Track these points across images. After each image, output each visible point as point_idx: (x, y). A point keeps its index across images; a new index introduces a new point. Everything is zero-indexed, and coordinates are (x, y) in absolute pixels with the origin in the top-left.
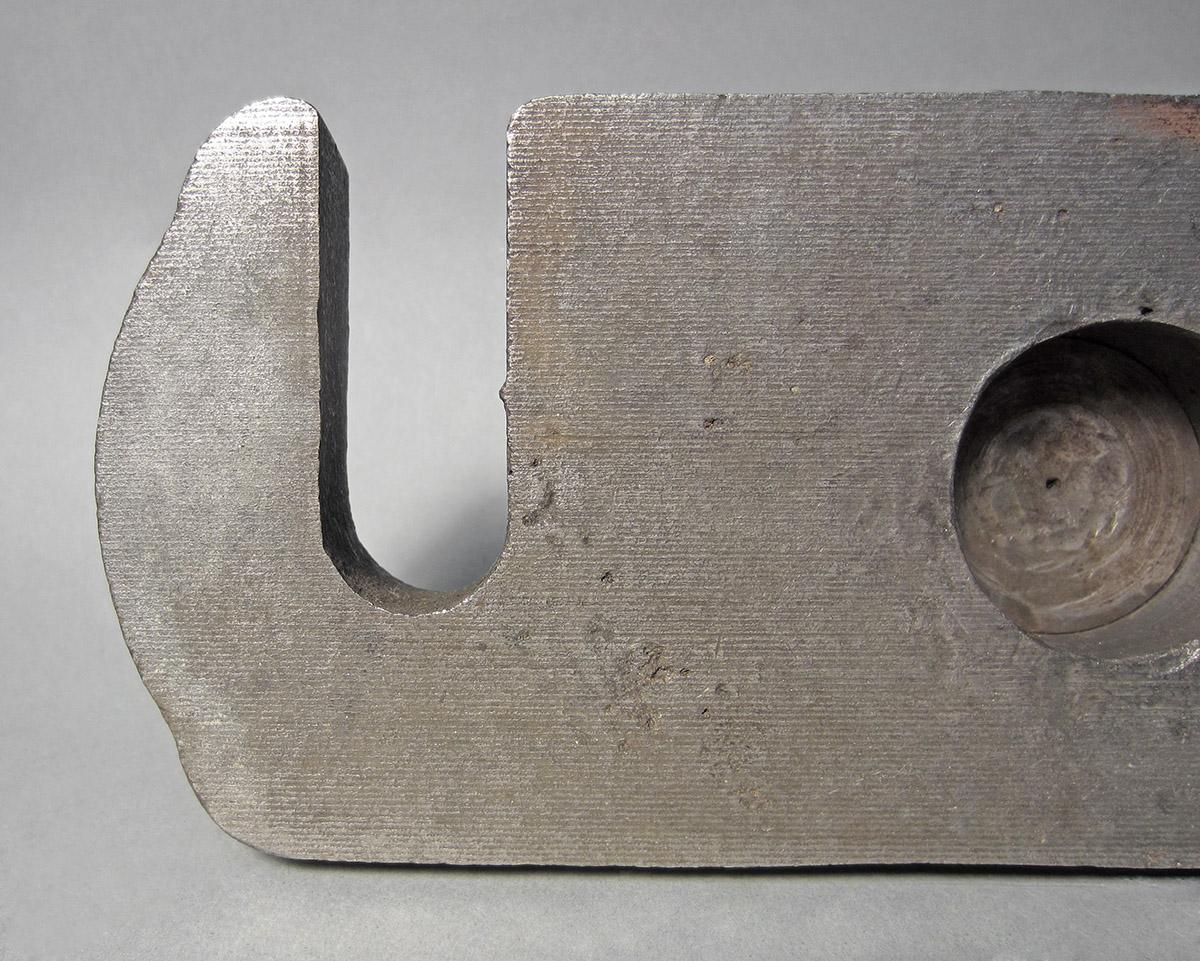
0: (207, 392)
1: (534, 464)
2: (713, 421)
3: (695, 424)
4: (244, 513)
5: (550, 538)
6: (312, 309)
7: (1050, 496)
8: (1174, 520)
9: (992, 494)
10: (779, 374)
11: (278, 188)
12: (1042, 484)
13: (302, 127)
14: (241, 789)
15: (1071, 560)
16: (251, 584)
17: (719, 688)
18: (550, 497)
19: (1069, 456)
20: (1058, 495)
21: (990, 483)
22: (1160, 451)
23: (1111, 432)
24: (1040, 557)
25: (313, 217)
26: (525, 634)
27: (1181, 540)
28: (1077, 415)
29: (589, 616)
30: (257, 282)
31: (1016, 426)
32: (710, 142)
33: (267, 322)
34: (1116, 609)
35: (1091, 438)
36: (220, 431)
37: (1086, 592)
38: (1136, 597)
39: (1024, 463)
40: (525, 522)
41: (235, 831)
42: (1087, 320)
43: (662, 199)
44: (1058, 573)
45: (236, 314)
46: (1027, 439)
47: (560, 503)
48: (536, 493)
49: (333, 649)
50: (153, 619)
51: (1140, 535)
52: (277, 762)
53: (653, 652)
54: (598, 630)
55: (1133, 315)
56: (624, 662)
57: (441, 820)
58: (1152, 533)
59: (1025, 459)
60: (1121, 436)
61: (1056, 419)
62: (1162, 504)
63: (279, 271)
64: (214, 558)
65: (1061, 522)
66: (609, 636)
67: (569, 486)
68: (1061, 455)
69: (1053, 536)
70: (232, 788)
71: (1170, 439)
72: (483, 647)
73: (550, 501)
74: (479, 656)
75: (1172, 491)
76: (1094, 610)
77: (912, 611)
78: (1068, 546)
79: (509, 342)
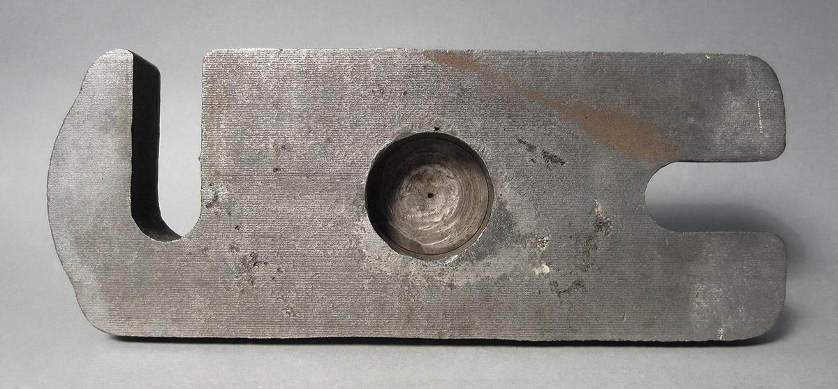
0: (90, 158)
1: (211, 185)
2: (277, 169)
3: (270, 170)
4: (102, 203)
5: (216, 213)
6: (129, 128)
7: (429, 200)
8: (477, 210)
9: (406, 199)
10: (301, 152)
11: (118, 82)
12: (426, 196)
13: (127, 60)
14: (99, 308)
15: (437, 225)
16: (104, 230)
17: (278, 270)
18: (216, 198)
19: (437, 184)
20: (432, 200)
21: (404, 195)
22: (471, 182)
23: (451, 175)
24: (424, 224)
25: (131, 93)
26: (206, 249)
27: (480, 217)
28: (438, 167)
29: (230, 242)
30: (109, 117)
31: (414, 173)
32: (276, 66)
33: (113, 131)
34: (454, 245)
35: (444, 177)
36: (94, 172)
37: (443, 238)
38: (462, 240)
39: (418, 187)
40: (207, 207)
41: (96, 325)
42: (415, 132)
43: (258, 88)
44: (431, 230)
45: (101, 129)
46: (419, 178)
47: (220, 200)
48: (211, 196)
49: (135, 255)
50: (67, 244)
51: (463, 215)
52: (113, 298)
53: (255, 256)
54: (234, 247)
55: (432, 130)
56: (244, 259)
57: (174, 320)
58: (468, 215)
59: (420, 186)
60: (455, 176)
61: (430, 170)
62: (472, 203)
63: (118, 113)
64: (90, 221)
65: (433, 210)
66: (238, 250)
67: (223, 193)
68: (433, 184)
69: (430, 216)
70: (96, 308)
71: (475, 178)
72: (190, 254)
73: (216, 199)
74: (189, 257)
75: (476, 198)
76: (446, 245)
77: (351, 240)
78: (436, 220)
79: (202, 140)
